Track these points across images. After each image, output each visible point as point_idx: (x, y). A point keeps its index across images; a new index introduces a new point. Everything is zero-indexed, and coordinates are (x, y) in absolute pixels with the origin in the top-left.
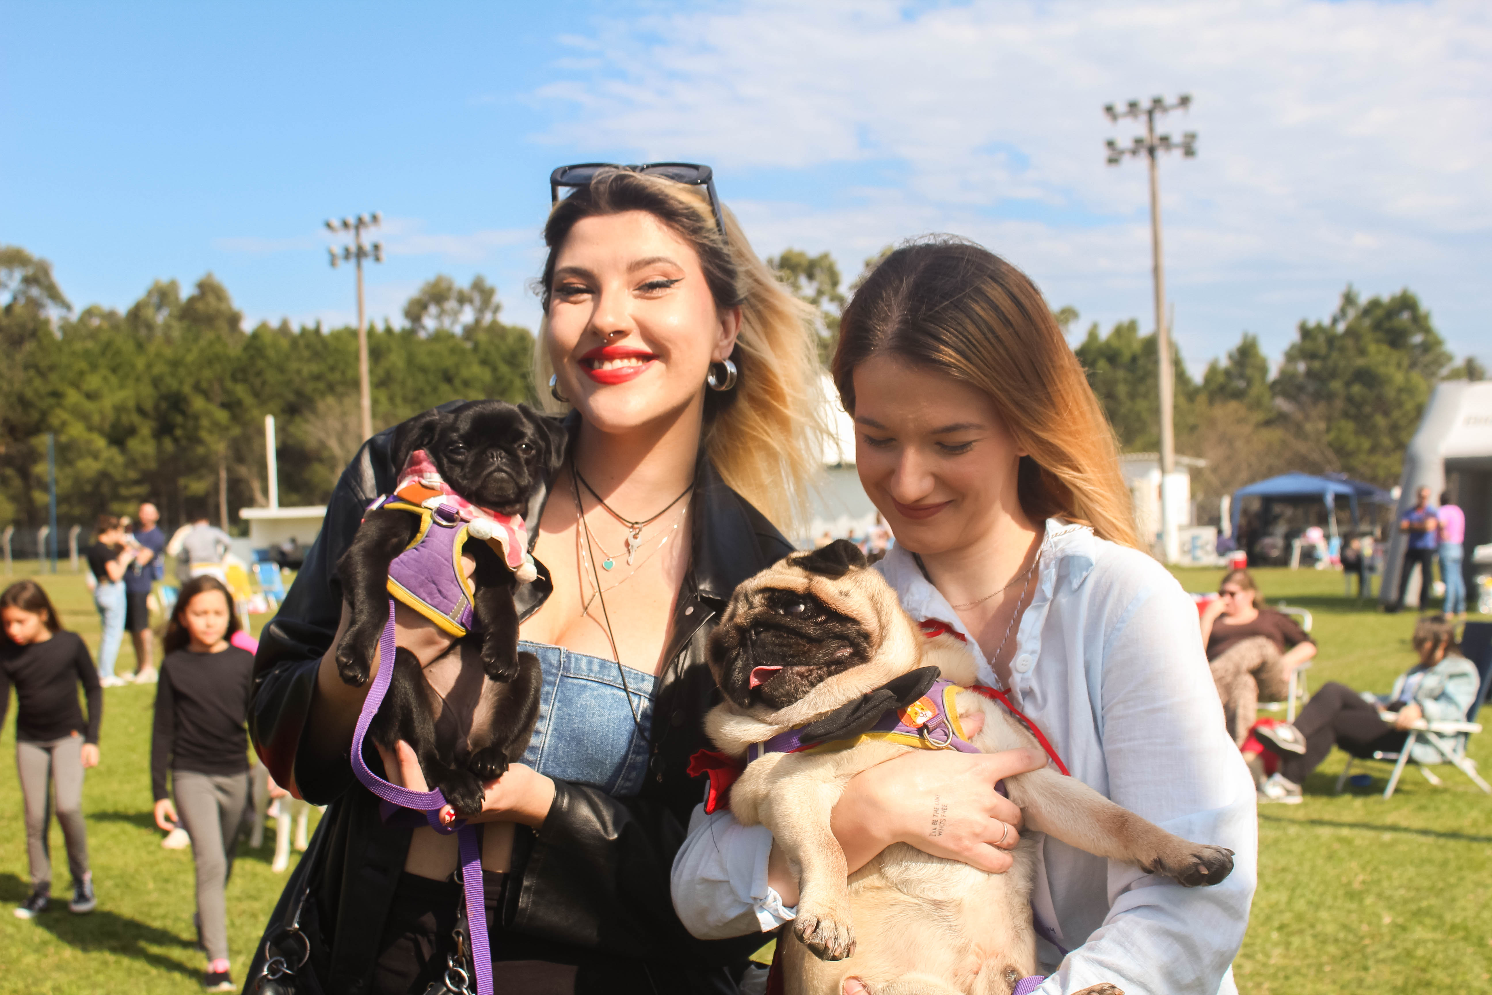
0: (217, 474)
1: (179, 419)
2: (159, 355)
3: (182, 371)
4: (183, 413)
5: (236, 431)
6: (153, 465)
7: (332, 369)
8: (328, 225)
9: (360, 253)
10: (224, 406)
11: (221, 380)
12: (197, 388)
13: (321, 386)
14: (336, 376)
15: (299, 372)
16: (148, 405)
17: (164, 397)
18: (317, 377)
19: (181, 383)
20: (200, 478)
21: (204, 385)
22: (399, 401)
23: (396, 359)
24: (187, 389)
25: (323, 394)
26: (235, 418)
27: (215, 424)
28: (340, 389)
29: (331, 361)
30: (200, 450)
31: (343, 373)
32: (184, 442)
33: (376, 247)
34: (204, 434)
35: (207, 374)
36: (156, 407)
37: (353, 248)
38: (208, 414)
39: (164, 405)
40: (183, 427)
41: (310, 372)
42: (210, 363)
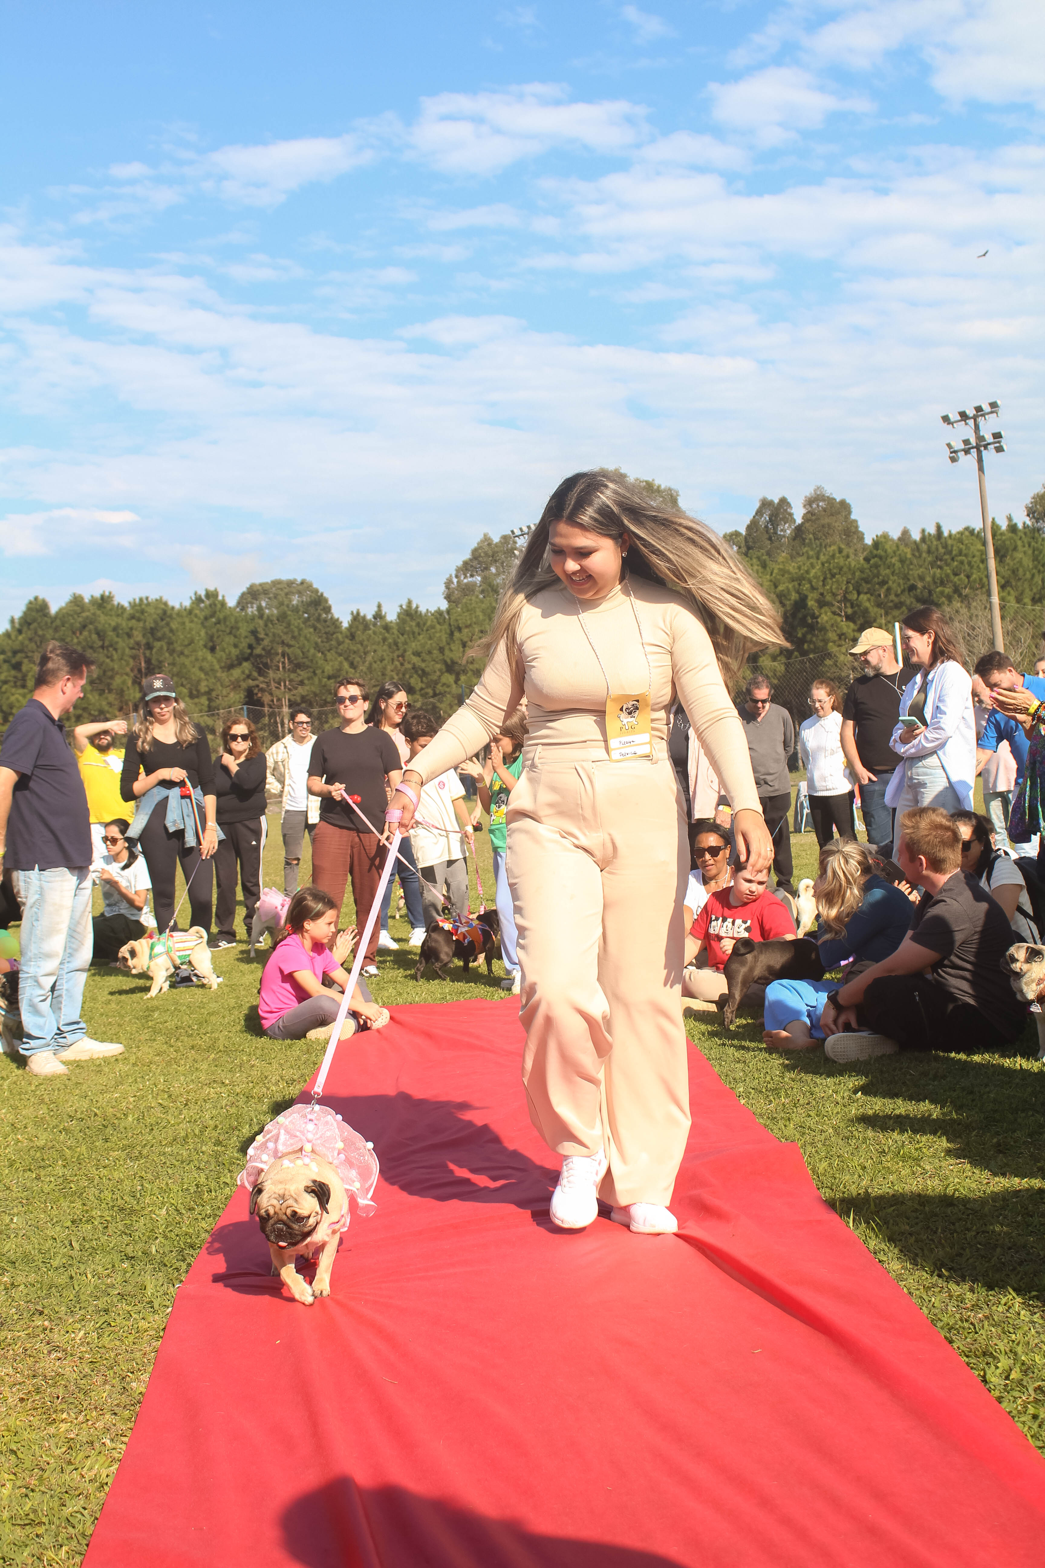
2: (783, 572)
3: (807, 586)
4: (812, 628)
7: (956, 573)
8: (946, 419)
9: (980, 445)
10: (849, 618)
11: (845, 591)
12: (822, 601)
13: (947, 589)
14: (962, 579)
15: (922, 578)
18: (942, 582)
19: (806, 597)
21: (829, 598)
22: (1027, 600)
23: (1023, 557)
24: (812, 603)
25: (949, 598)
27: (842, 636)
28: (966, 592)
29: (955, 564)
30: (828, 664)
31: (968, 576)
32: (811, 656)
33: (997, 436)
34: (830, 647)
35: (831, 587)
37: (973, 442)
38: (834, 626)
40: (810, 641)
41: (934, 577)
42: (833, 576)
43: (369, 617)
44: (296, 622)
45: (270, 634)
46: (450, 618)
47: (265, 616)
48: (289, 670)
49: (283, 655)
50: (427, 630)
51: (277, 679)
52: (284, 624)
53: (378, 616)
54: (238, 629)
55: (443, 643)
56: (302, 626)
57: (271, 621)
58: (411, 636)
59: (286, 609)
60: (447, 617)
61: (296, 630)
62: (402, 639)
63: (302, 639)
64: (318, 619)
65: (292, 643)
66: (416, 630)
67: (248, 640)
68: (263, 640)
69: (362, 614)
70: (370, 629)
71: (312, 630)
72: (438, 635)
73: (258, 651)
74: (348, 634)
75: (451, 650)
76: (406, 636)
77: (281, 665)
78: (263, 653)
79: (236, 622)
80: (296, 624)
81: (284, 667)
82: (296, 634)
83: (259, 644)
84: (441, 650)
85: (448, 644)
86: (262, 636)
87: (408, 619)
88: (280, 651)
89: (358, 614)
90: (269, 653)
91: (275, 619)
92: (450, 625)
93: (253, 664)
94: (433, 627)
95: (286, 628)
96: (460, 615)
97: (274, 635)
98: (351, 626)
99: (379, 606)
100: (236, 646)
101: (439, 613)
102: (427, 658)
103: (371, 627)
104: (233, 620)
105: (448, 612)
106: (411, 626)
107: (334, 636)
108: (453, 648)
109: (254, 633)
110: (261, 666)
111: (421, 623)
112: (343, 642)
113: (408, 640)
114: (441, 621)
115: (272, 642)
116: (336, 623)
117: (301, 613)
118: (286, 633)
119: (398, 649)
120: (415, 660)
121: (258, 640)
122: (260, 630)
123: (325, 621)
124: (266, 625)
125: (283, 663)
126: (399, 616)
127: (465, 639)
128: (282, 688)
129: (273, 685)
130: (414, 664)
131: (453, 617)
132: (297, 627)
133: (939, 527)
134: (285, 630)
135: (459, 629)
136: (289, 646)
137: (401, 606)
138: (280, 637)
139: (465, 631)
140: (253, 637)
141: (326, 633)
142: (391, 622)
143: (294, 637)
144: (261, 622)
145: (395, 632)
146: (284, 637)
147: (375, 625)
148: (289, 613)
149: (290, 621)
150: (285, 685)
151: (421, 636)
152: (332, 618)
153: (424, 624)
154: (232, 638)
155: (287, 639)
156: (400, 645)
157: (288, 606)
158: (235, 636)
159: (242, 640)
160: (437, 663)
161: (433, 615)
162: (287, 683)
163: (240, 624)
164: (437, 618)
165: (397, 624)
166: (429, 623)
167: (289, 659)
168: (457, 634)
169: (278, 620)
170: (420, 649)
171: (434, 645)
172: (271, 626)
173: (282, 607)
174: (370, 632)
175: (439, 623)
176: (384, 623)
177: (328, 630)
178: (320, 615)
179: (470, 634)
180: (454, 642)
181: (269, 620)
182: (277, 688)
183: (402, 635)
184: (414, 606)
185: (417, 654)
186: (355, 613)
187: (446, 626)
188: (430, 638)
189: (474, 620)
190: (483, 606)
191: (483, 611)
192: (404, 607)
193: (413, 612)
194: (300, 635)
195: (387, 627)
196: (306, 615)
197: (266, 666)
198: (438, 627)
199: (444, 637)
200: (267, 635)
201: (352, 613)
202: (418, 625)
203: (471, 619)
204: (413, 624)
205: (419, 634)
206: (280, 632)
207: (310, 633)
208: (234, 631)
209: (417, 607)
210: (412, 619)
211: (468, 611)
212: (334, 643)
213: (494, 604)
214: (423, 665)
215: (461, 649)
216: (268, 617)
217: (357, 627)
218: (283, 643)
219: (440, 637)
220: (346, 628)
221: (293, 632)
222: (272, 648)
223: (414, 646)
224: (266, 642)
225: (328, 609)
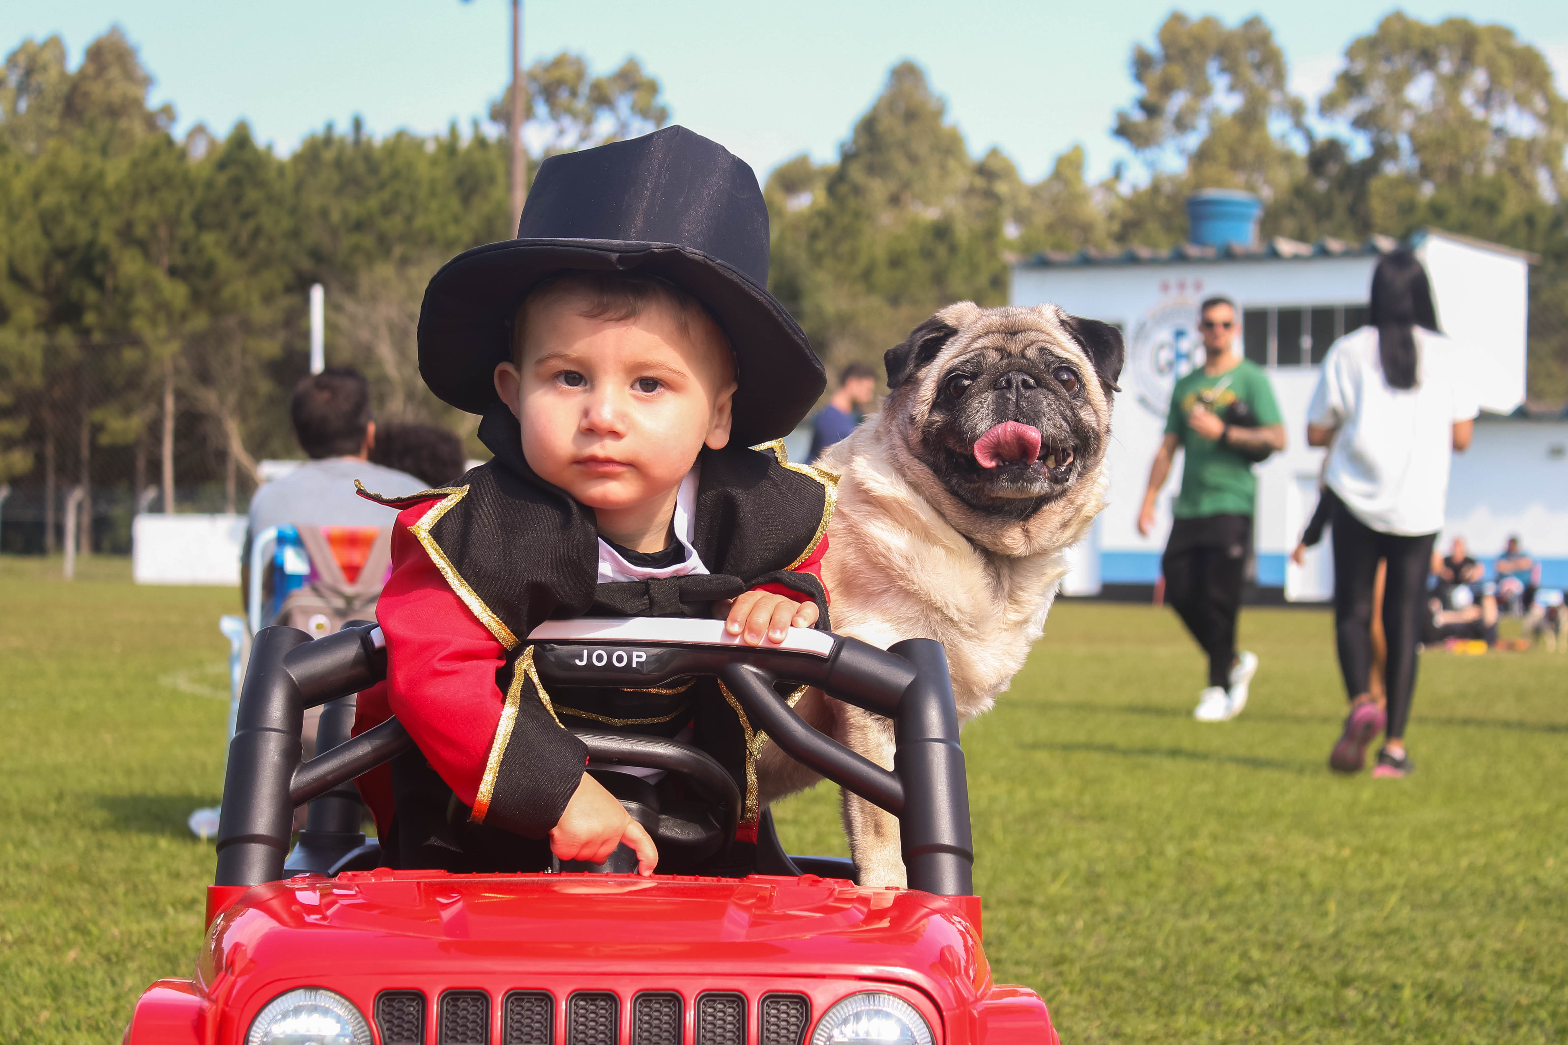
0: (161, 404)
1: (91, 296)
2: (53, 171)
3: (98, 204)
4: (99, 283)
5: (200, 322)
6: (37, 380)
7: (387, 210)
10: (173, 272)
11: (173, 222)
12: (126, 234)
13: (368, 241)
14: (394, 224)
15: (324, 213)
16: (31, 267)
17: (61, 254)
18: (359, 226)
19: (95, 225)
20: (127, 411)
21: (141, 230)
24: (106, 237)
25: (370, 259)
26: (196, 297)
27: (163, 307)
28: (398, 251)
29: (386, 195)
30: (131, 355)
31: (409, 219)
32: (97, 337)
34: (139, 324)
35: (146, 210)
36: (46, 270)
38: (150, 286)
39: (59, 267)
40: (98, 309)
41: (345, 215)
42: (153, 190)
133: (358, 125)
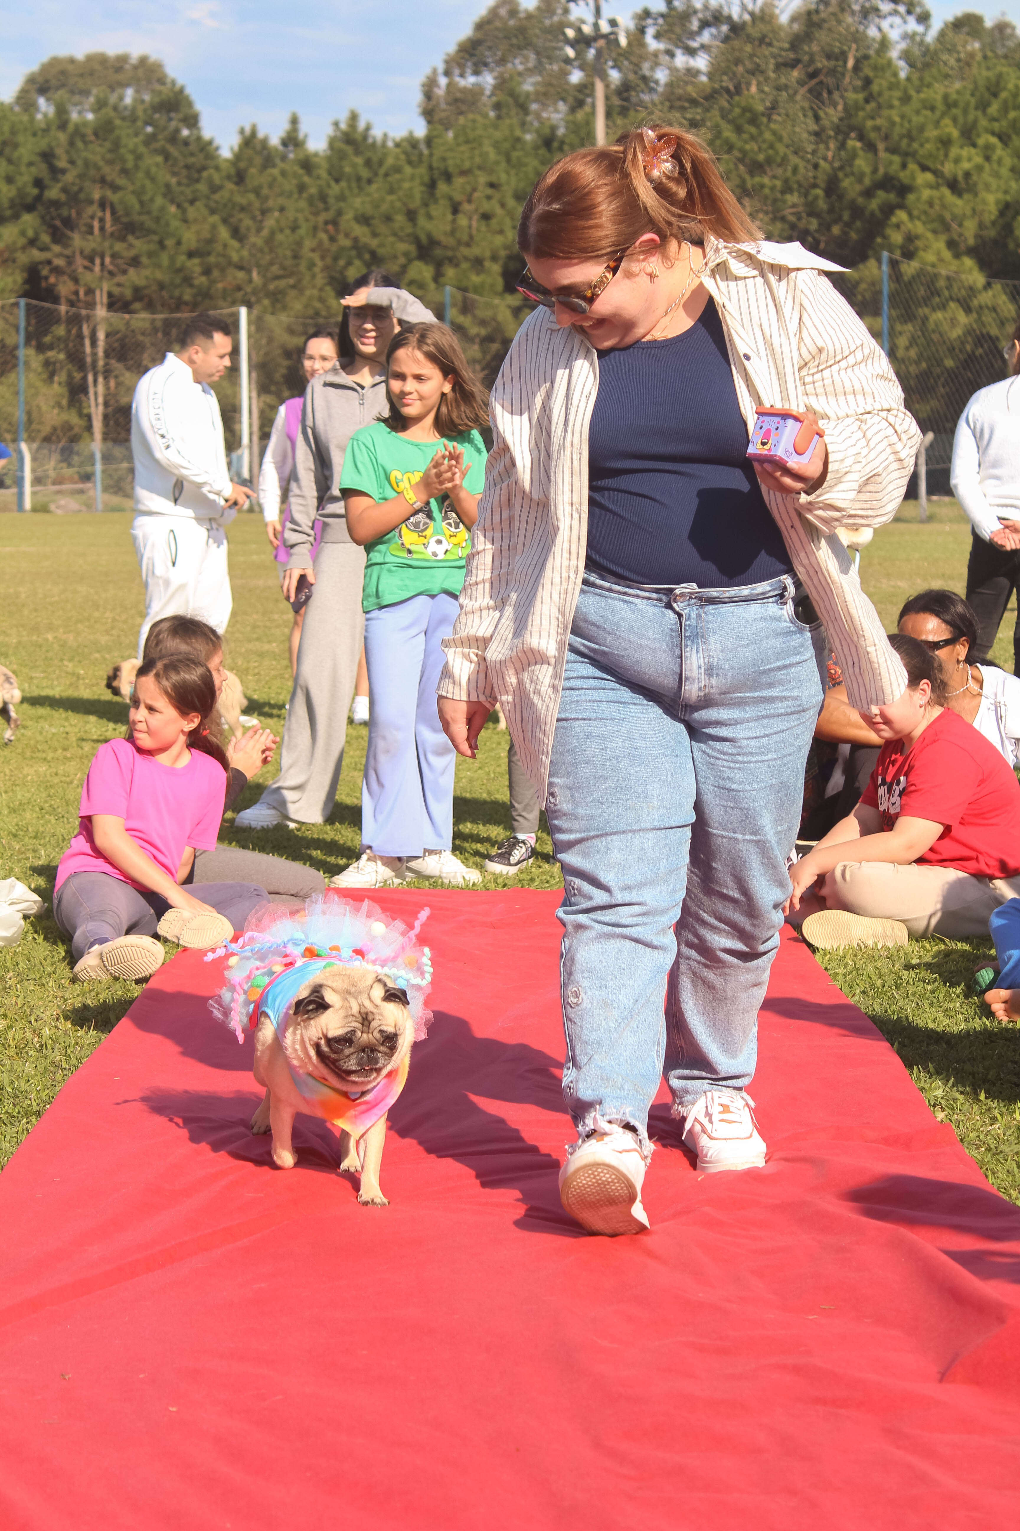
43: (275, 141)
44: (131, 142)
45: (80, 162)
46: (431, 155)
47: (71, 127)
48: (112, 235)
49: (102, 204)
50: (386, 175)
51: (87, 251)
52: (108, 145)
53: (292, 140)
54: (16, 146)
55: (416, 203)
56: (142, 149)
57: (83, 136)
58: (354, 184)
59: (112, 114)
60: (426, 152)
61: (130, 157)
62: (335, 189)
63: (140, 175)
64: (174, 138)
65: (121, 181)
66: (365, 173)
67: (33, 169)
68: (63, 171)
69: (261, 135)
70: (274, 166)
71: (160, 159)
72: (406, 185)
73: (53, 193)
74: (233, 171)
75: (430, 217)
76: (343, 184)
77: (96, 224)
78: (63, 197)
79: (13, 132)
80: (131, 146)
81: (102, 229)
82: (130, 164)
83: (55, 179)
84: (411, 216)
85: (426, 205)
86: (62, 163)
87: (349, 150)
88: (96, 195)
89: (254, 133)
90: (74, 198)
91: (89, 131)
92: (431, 168)
93: (43, 218)
94: (398, 170)
95: (110, 151)
96: (450, 150)
97: (87, 164)
98: (238, 157)
99: (294, 121)
100: (9, 180)
101: (412, 142)
102: (382, 229)
103: (278, 161)
104: (6, 128)
105: (429, 141)
106: (354, 166)
107: (205, 174)
108: (434, 213)
109: (47, 156)
110: (58, 223)
111: (375, 159)
112: (220, 188)
113: (347, 193)
114: (414, 158)
115: (82, 176)
116: (206, 149)
117: (139, 123)
118: (110, 162)
119: (327, 209)
120: (359, 231)
121: (55, 172)
122: (59, 151)
123: (186, 143)
124: (72, 144)
125: (102, 220)
126: (332, 142)
127: (458, 197)
128: (97, 268)
129: (79, 261)
130: (356, 240)
131: (438, 153)
132: (133, 152)
134: (109, 156)
135: (448, 177)
136: (115, 188)
137: (336, 124)
138: (98, 169)
139: (459, 181)
140: (44, 166)
141: (187, 167)
142: (316, 155)
143: (125, 172)
144: (62, 137)
145: (323, 173)
146: (106, 170)
147: (284, 158)
148: (118, 122)
149: (119, 138)
150: (102, 264)
151: (374, 186)
152: (199, 138)
153: (381, 163)
154: (4, 163)
155: (111, 173)
156: (331, 201)
157: (115, 108)
158: (10, 161)
159: (23, 169)
160: (401, 239)
161: (397, 145)
162: (108, 260)
163: (21, 138)
164: (406, 153)
165: (329, 159)
166: (390, 161)
167: (113, 213)
168: (442, 187)
169: (96, 134)
170: (369, 210)
171: (398, 204)
172: (80, 144)
173: (104, 111)
174: (275, 172)
175: (410, 163)
176: (301, 156)
177: (191, 160)
178: (177, 131)
179: (468, 188)
180: (436, 202)
181: (78, 134)
182: (86, 268)
183: (337, 181)
184: (361, 125)
185: (364, 220)
186: (248, 131)
187: (422, 170)
188: (391, 191)
189: (478, 160)
190: (498, 135)
191: (496, 145)
192: (343, 126)
193: (359, 138)
194: (137, 167)
195: (307, 164)
196: (149, 129)
197: (68, 223)
198: (408, 170)
199: (418, 192)
200: (72, 162)
201: (242, 131)
202: (368, 163)
203: (471, 158)
204: (359, 161)
205: (370, 182)
206: (97, 158)
207: (157, 165)
208: (7, 150)
209: (368, 128)
210: (357, 152)
211: (467, 142)
212: (202, 187)
213: (518, 133)
214: (374, 243)
215: (450, 217)
216: (77, 126)
217: (250, 161)
218: (103, 181)
219: (411, 189)
220: (227, 160)
221: (124, 161)
222: (81, 189)
223: (359, 203)
224: (69, 177)
225: (192, 120)
